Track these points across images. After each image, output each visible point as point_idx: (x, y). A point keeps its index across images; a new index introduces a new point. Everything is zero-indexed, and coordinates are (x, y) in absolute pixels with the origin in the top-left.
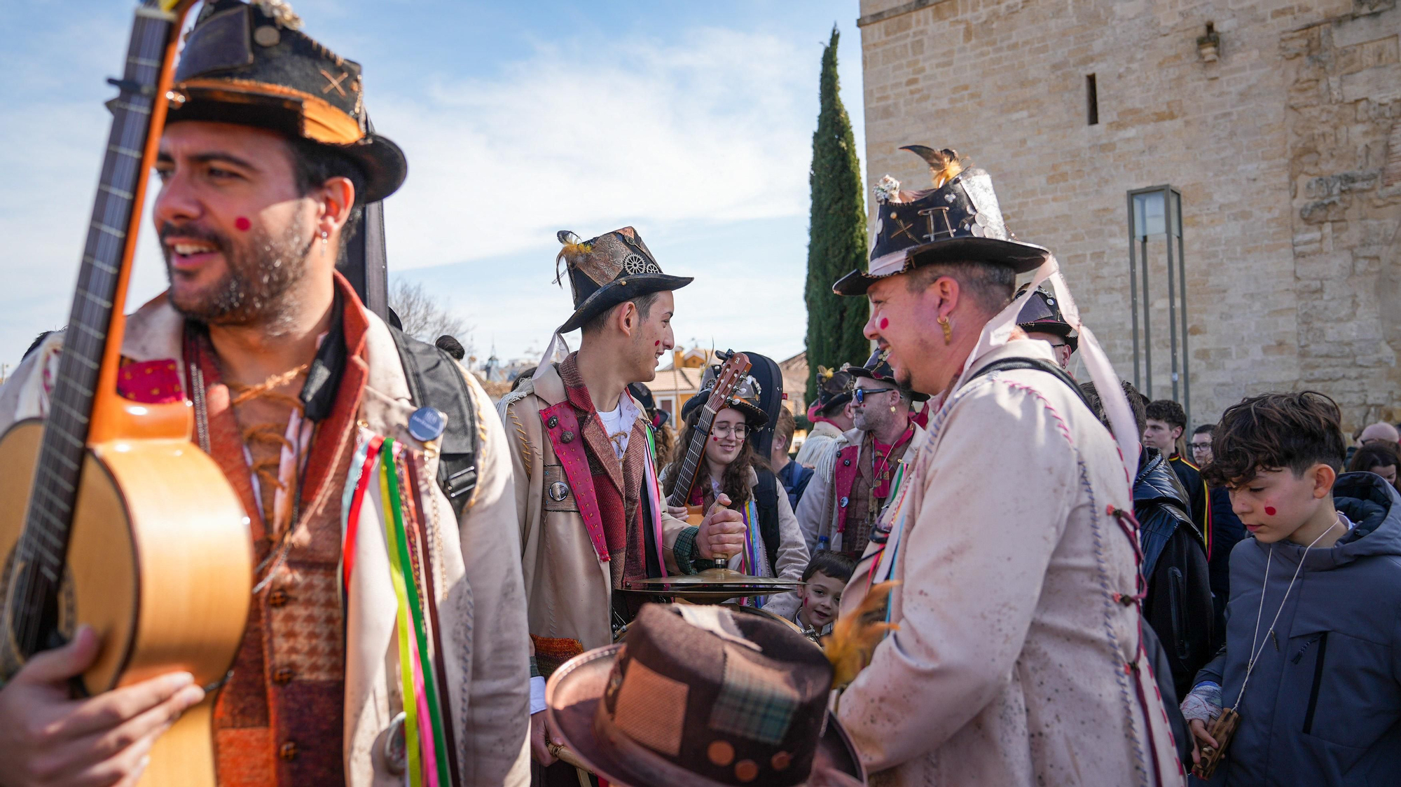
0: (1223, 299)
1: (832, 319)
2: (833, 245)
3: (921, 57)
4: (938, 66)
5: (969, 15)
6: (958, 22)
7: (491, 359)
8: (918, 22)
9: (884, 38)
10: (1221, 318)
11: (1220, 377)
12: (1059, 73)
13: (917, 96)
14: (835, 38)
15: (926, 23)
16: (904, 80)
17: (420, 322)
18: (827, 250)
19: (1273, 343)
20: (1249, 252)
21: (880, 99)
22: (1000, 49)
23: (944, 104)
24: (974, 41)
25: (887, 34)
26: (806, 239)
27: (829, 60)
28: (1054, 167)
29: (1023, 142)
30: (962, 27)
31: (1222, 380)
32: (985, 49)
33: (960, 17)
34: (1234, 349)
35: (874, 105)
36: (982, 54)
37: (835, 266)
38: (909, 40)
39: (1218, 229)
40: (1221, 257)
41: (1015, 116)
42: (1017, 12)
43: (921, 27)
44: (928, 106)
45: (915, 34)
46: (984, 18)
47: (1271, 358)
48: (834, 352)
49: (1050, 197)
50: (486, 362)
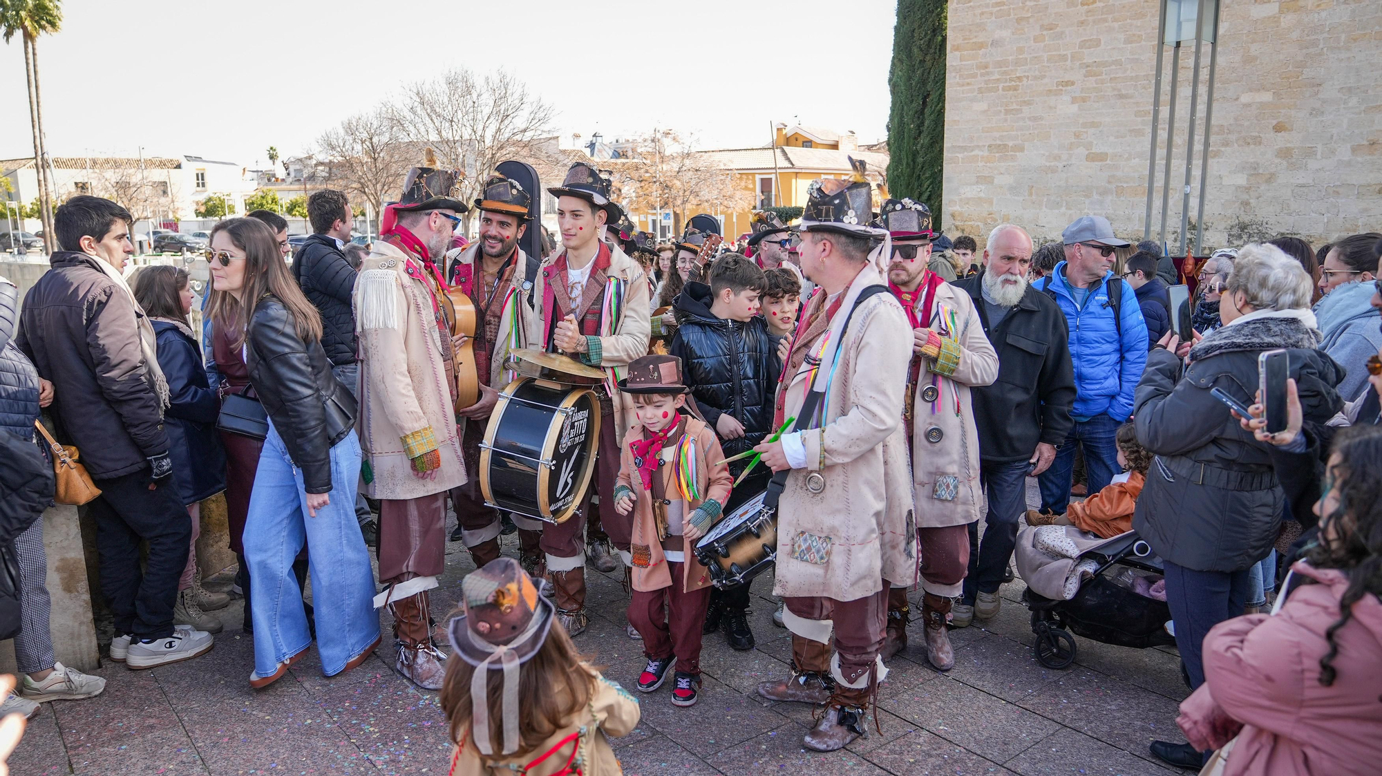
0: (1317, 94)
1: (914, 105)
7: (594, 135)
10: (1311, 114)
11: (1301, 178)
17: (517, 102)
18: (913, 31)
19: (1365, 143)
20: (1355, 40)
31: (1301, 181)
34: (1320, 148)
37: (920, 48)
39: (1324, 14)
40: (1321, 46)
47: (1359, 159)
48: (915, 138)
50: (591, 138)
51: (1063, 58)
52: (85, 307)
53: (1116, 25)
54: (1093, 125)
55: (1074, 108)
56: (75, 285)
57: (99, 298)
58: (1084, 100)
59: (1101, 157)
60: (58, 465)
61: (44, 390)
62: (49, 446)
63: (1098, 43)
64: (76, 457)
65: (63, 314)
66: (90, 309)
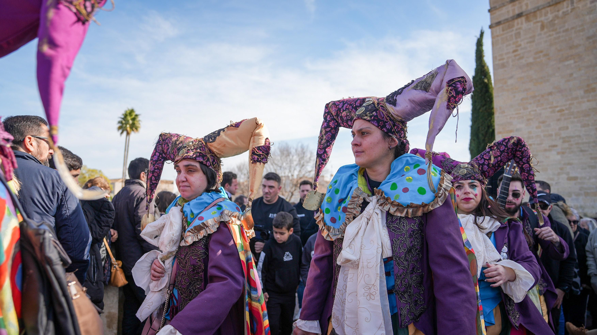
2: (482, 125)
3: (519, 40)
4: (528, 43)
5: (543, 18)
6: (538, 22)
8: (518, 24)
9: (501, 33)
12: (591, 41)
13: (517, 57)
14: (482, 34)
15: (522, 24)
16: (511, 50)
18: (479, 128)
21: (500, 60)
22: (559, 32)
23: (531, 60)
24: (545, 30)
25: (503, 30)
26: (470, 123)
27: (479, 44)
28: (588, 85)
29: (571, 75)
30: (539, 24)
32: (551, 33)
33: (538, 19)
35: (497, 62)
36: (550, 36)
37: (482, 134)
38: (513, 33)
41: (567, 63)
42: (568, 14)
43: (519, 26)
44: (523, 61)
45: (516, 30)
46: (551, 19)
49: (585, 100)
51: (551, 135)
52: (136, 200)
53: (576, 120)
54: (569, 164)
55: (559, 157)
56: (133, 191)
57: (141, 196)
58: (563, 153)
59: (575, 178)
60: (113, 268)
61: (114, 234)
62: (110, 259)
63: (567, 128)
64: (120, 266)
65: (127, 203)
66: (137, 201)
